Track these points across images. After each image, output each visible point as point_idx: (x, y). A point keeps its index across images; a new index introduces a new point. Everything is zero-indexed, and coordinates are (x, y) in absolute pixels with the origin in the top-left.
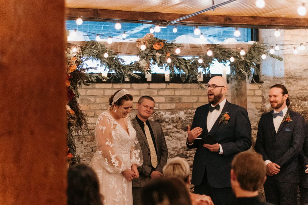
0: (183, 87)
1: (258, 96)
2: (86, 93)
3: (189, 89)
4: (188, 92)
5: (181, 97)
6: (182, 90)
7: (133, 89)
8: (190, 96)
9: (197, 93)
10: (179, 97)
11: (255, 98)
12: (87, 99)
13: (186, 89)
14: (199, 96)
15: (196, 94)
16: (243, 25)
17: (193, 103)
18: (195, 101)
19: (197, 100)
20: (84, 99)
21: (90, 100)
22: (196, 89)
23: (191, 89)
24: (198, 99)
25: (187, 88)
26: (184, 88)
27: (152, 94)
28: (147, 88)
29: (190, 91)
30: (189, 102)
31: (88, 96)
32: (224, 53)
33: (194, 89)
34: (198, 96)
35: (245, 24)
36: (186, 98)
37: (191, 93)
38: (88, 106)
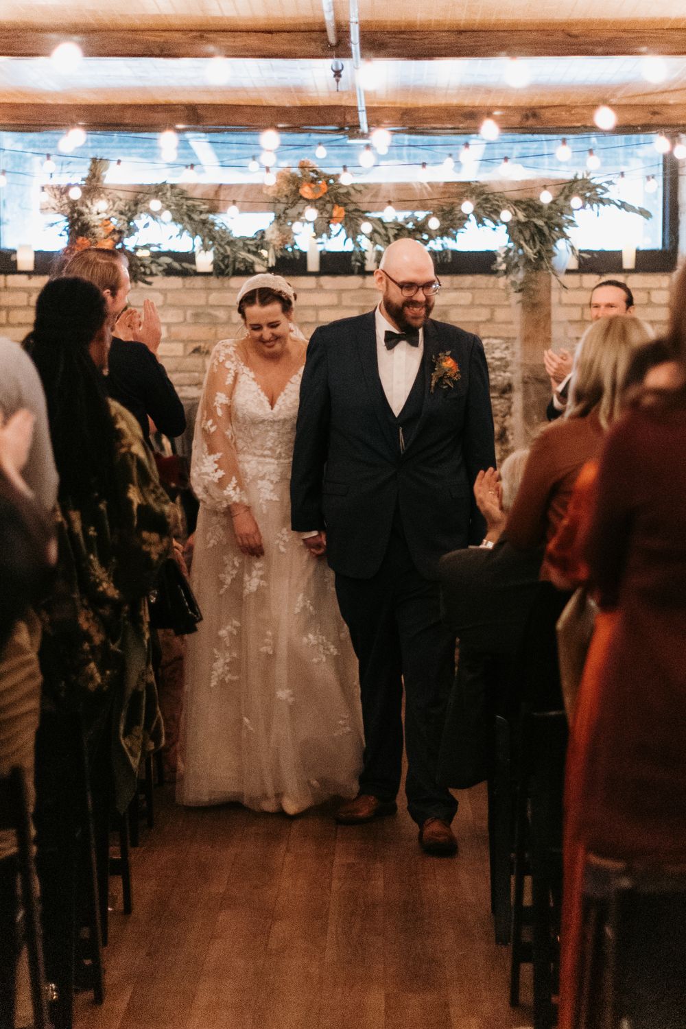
0: (452, 284)
1: (660, 305)
2: (207, 301)
3: (468, 289)
4: (465, 298)
5: (445, 308)
6: (449, 292)
7: (326, 290)
8: (472, 305)
9: (490, 299)
10: (441, 308)
11: (649, 310)
12: (210, 314)
13: (462, 289)
14: (494, 305)
15: (487, 302)
16: (574, 127)
17: (478, 323)
18: (483, 319)
19: (489, 317)
20: (203, 313)
21: (216, 317)
22: (487, 288)
23: (474, 288)
24: (492, 314)
25: (461, 286)
26: (455, 286)
27: (372, 301)
28: (357, 287)
29: (472, 293)
30: (469, 322)
31: (212, 306)
32: (486, 203)
33: (481, 288)
34: (492, 308)
35: (579, 124)
36: (460, 311)
37: (473, 298)
38: (213, 331)
